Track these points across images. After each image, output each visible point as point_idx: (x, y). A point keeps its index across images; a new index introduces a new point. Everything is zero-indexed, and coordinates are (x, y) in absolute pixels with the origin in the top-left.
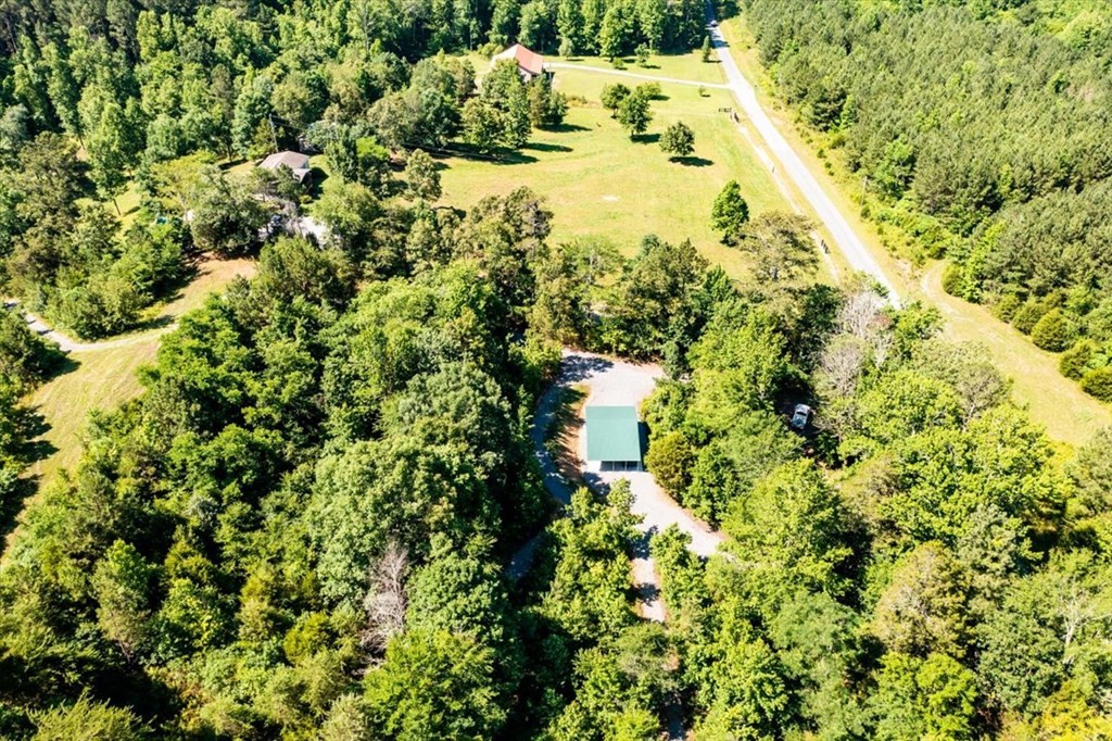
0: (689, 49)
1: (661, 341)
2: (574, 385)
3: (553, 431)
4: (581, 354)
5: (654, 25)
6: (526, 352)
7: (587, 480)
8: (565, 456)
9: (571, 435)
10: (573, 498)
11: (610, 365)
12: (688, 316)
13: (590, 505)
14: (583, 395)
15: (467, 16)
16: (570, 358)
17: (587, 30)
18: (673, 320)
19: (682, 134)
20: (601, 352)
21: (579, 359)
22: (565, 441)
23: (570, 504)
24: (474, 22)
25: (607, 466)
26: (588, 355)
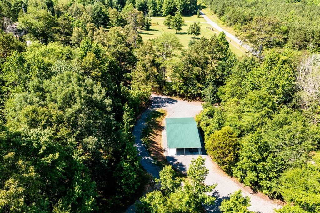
0: (192, 15)
1: (201, 89)
2: (158, 110)
3: (146, 132)
4: (160, 96)
5: (181, 6)
6: (131, 91)
7: (169, 160)
8: (154, 147)
9: (157, 135)
10: (161, 173)
11: (176, 101)
12: (215, 75)
13: (173, 178)
14: (162, 114)
15: (117, 4)
16: (155, 98)
17: (158, 7)
18: (208, 77)
19: (196, 27)
20: (171, 95)
21: (160, 98)
22: (154, 138)
23: (159, 178)
24: (119, 5)
25: (180, 151)
26: (164, 97)
